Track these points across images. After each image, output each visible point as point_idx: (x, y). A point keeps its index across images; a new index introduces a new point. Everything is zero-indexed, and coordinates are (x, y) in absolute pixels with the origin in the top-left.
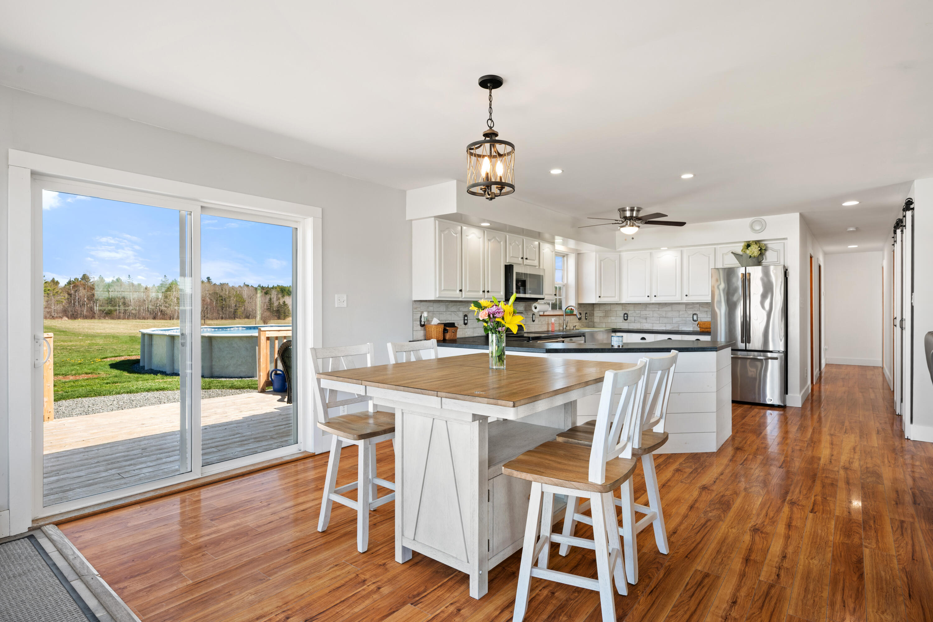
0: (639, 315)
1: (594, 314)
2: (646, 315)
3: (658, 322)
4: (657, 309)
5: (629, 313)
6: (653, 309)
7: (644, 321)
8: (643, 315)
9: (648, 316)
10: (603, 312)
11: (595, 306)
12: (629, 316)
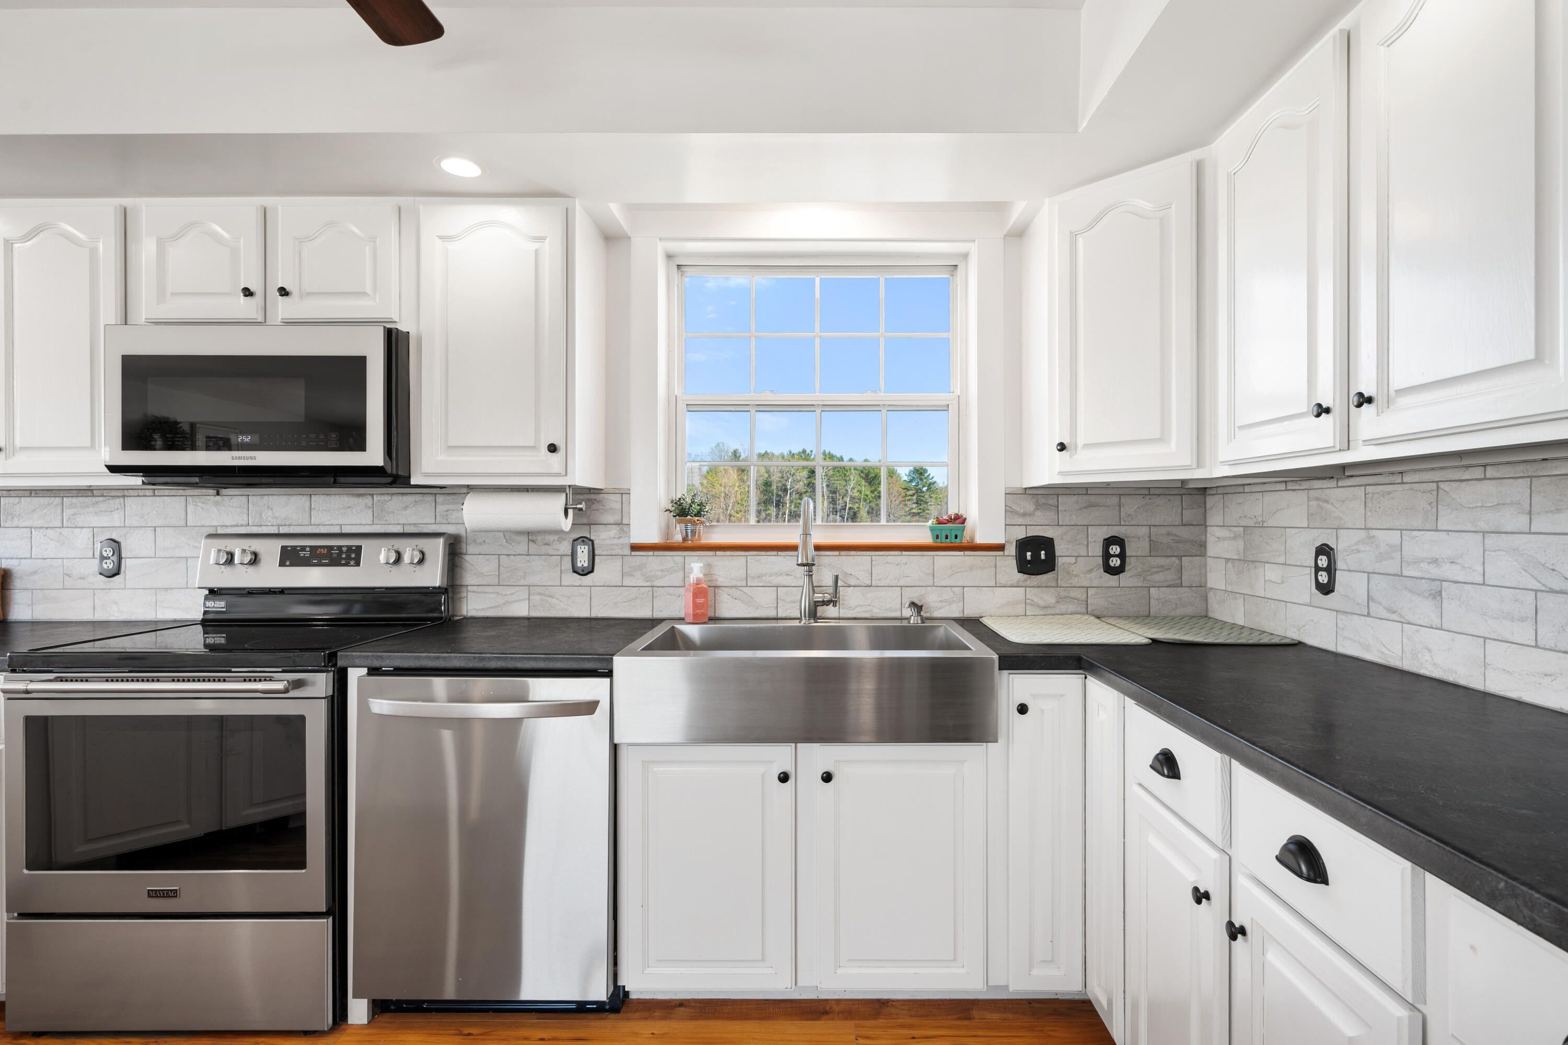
0: (1392, 566)
1: (1203, 545)
2: (1435, 561)
3: (1524, 634)
4: (1514, 520)
5: (1342, 544)
6: (1486, 520)
7: (1424, 610)
8: (1417, 562)
9: (1448, 571)
10: (1235, 538)
11: (1210, 501)
12: (1340, 564)
